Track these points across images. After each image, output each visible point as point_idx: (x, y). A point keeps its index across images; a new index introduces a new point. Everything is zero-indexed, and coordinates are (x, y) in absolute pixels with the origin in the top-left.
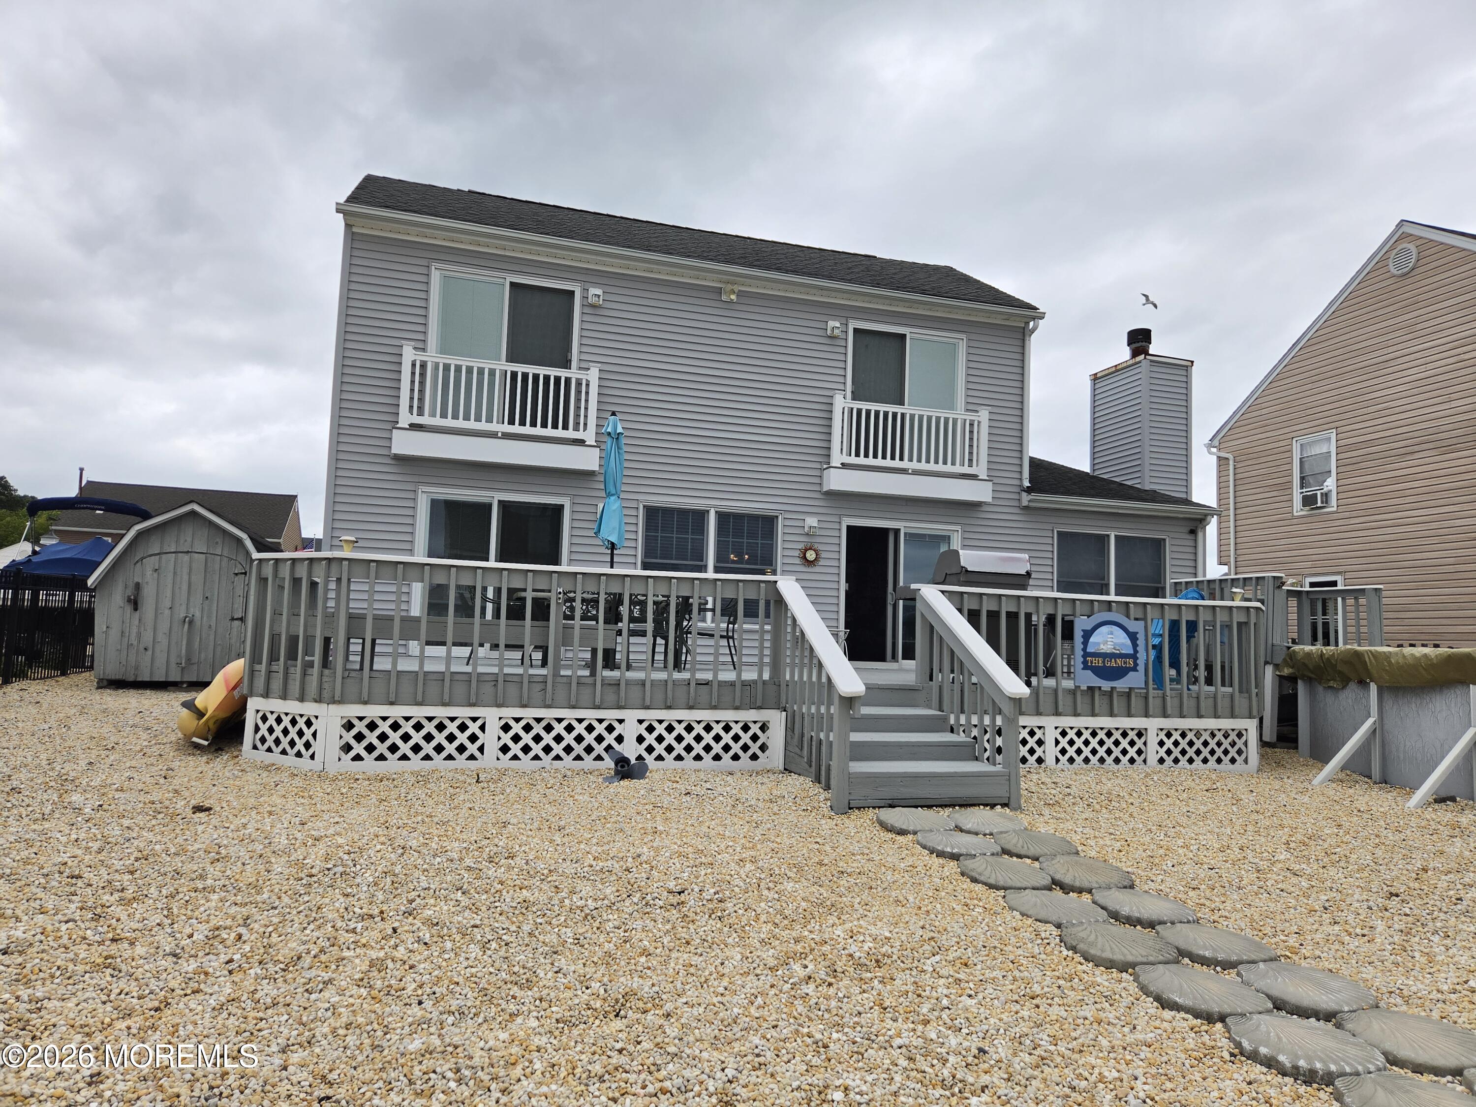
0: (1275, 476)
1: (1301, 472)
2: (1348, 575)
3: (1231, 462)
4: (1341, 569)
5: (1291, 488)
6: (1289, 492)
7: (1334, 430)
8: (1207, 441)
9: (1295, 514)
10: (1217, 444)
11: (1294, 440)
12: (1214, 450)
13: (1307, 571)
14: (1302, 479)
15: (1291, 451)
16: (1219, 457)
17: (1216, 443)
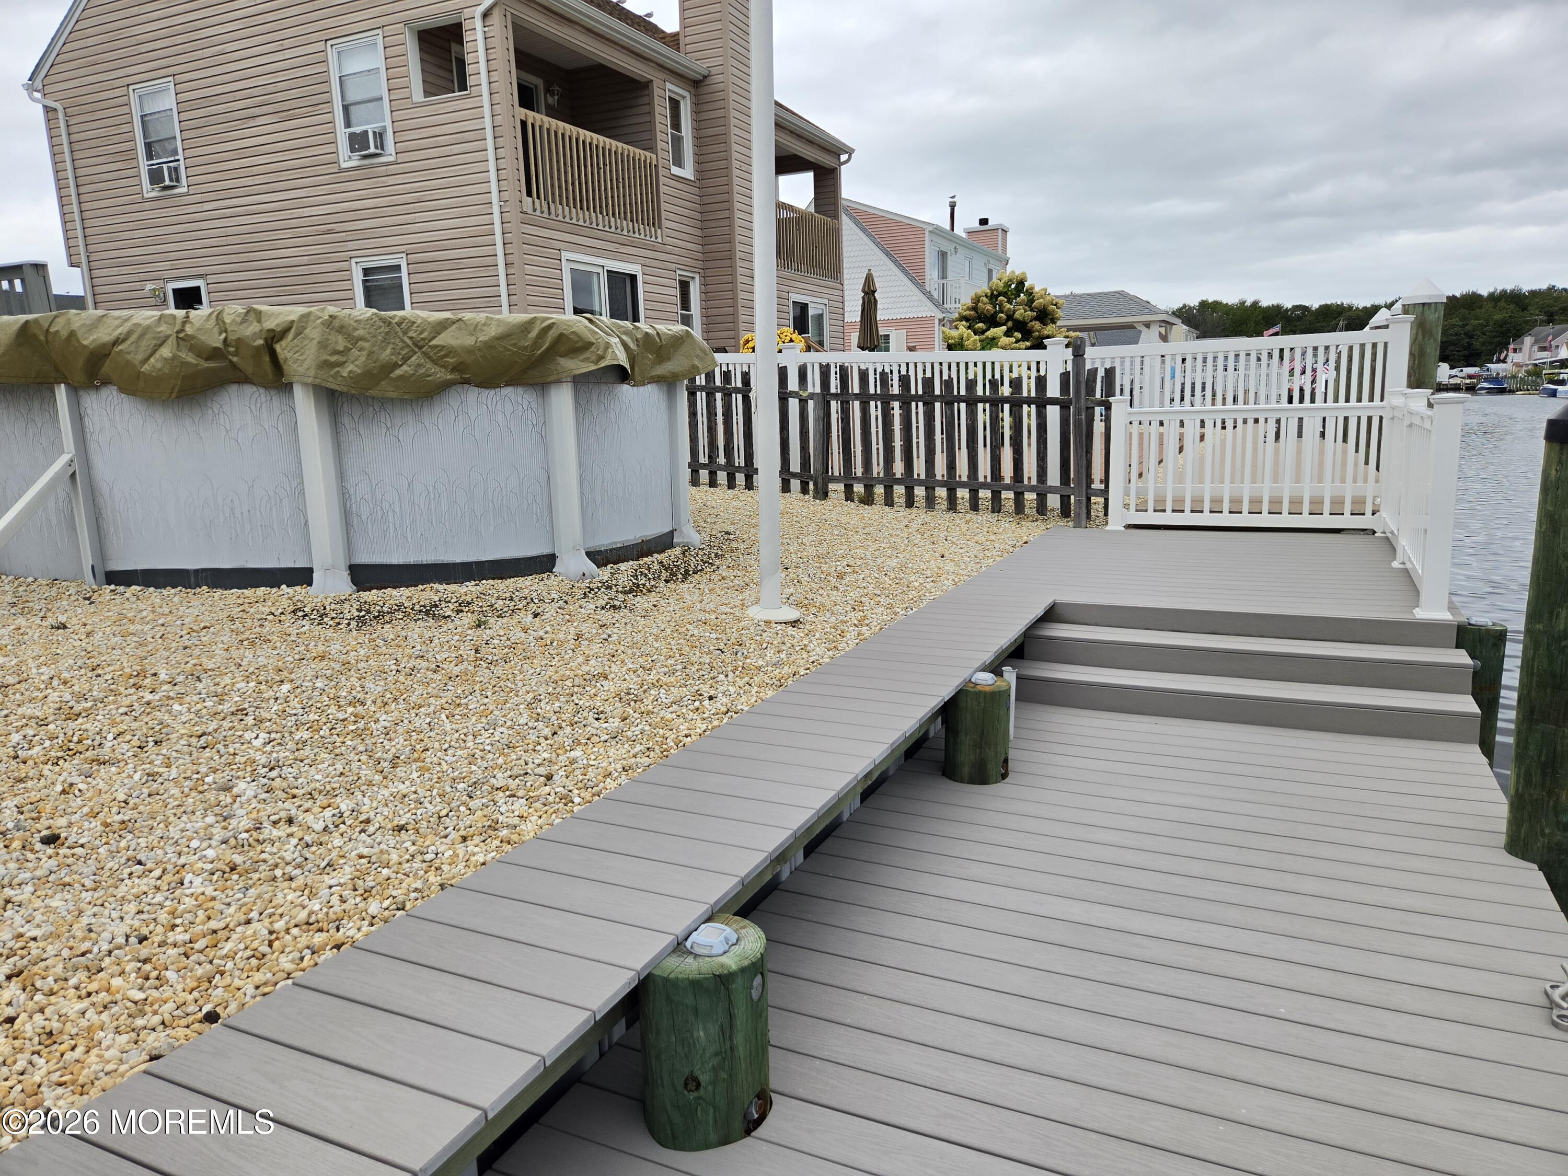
0: (116, 139)
1: (145, 138)
2: (211, 279)
3: (61, 115)
4: (202, 271)
5: (136, 158)
6: (134, 164)
7: (171, 79)
8: (25, 80)
9: (146, 196)
10: (40, 87)
11: (131, 88)
12: (38, 95)
13: (167, 274)
14: (148, 146)
15: (128, 104)
16: (45, 107)
17: (38, 84)
